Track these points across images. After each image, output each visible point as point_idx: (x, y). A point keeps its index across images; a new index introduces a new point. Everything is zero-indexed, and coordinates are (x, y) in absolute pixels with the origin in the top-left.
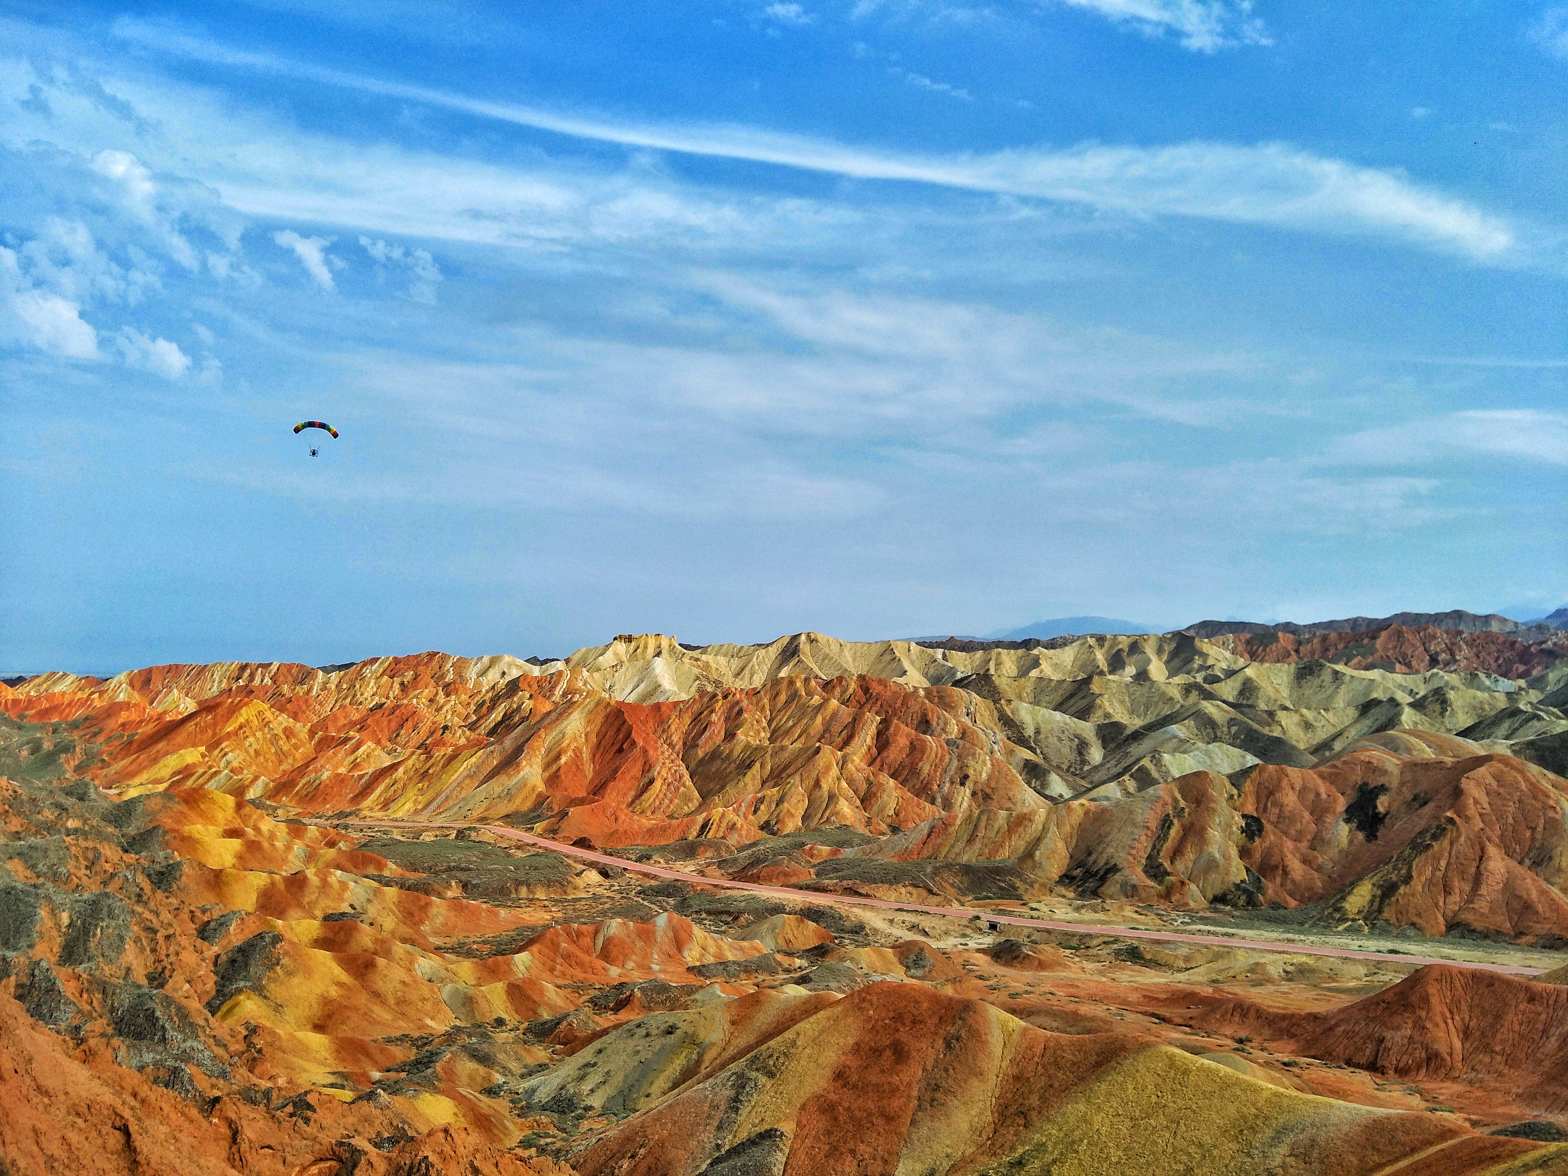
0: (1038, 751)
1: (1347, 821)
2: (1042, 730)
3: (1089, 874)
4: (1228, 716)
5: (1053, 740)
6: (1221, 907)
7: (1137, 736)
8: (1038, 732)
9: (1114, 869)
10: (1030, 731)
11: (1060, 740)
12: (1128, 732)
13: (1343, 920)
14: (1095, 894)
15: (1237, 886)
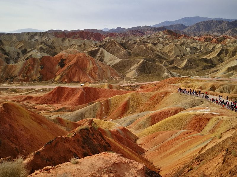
0: (9, 55)
1: (59, 65)
2: (10, 51)
3: (12, 78)
4: (46, 48)
5: (12, 53)
6: (35, 81)
7: (29, 52)
8: (9, 52)
9: (16, 76)
10: (7, 52)
11: (14, 53)
12: (27, 51)
13: (54, 82)
14: (12, 81)
15: (38, 78)
